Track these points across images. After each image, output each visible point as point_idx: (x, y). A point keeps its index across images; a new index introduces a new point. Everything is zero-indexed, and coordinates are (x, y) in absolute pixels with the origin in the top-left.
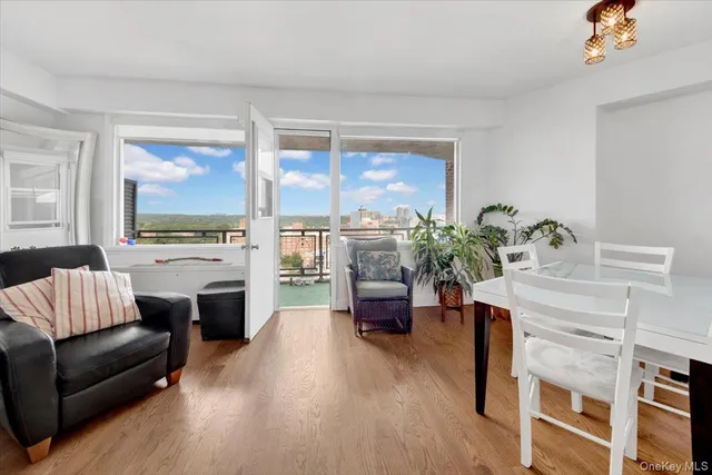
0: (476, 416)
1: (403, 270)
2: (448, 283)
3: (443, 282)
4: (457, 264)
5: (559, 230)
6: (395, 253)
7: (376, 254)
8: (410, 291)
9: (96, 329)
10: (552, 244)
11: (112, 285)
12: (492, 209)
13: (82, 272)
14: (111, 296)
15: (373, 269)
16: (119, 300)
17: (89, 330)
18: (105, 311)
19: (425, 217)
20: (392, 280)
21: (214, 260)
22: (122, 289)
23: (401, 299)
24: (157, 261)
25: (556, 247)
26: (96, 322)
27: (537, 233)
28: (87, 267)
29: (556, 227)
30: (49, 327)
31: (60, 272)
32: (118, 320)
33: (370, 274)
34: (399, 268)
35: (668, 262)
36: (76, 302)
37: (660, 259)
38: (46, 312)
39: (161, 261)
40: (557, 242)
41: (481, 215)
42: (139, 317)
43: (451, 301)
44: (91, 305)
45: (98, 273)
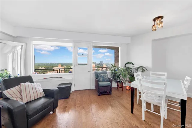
0: (132, 114)
1: (109, 79)
2: (119, 82)
3: (118, 81)
4: (121, 77)
5: (144, 68)
6: (107, 74)
7: (102, 75)
8: (111, 84)
9: (34, 99)
10: (142, 71)
11: (37, 87)
12: (128, 63)
13: (28, 84)
14: (37, 90)
15: (102, 79)
16: (39, 91)
17: (32, 100)
18: (36, 94)
19: (113, 65)
20: (107, 81)
21: (60, 77)
22: (39, 87)
23: (109, 86)
24: (44, 78)
25: (143, 72)
26: (34, 98)
27: (139, 69)
28: (29, 82)
29: (143, 68)
30: (21, 100)
31: (22, 84)
32: (39, 96)
33: (101, 80)
34: (108, 78)
35: (166, 76)
36: (28, 92)
37: (164, 75)
38: (20, 96)
39: (45, 78)
40: (143, 71)
41: (125, 65)
42: (44, 95)
43: (120, 86)
44: (32, 93)
45: (32, 84)
